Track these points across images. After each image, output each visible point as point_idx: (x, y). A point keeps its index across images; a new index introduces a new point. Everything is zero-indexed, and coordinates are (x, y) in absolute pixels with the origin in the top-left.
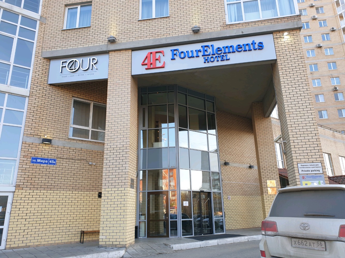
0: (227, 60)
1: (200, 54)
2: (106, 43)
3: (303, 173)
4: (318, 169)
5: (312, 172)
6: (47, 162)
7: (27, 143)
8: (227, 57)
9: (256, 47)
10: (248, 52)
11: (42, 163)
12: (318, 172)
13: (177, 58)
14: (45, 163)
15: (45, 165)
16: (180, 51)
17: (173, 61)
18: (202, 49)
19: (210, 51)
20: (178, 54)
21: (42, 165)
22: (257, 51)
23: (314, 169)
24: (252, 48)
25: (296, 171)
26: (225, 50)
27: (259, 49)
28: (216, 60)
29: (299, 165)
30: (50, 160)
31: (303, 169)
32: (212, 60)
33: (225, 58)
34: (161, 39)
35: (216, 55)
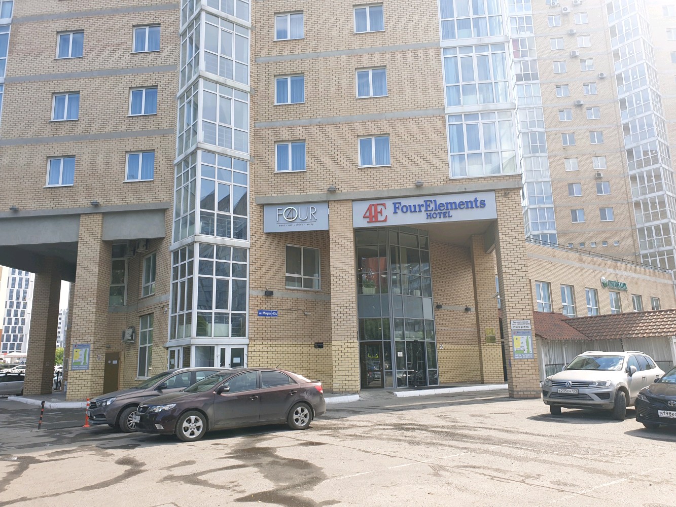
0: (449, 217)
1: (423, 209)
2: (326, 192)
3: (515, 329)
4: (527, 325)
5: (523, 328)
6: (270, 314)
7: (253, 296)
8: (449, 214)
9: (479, 204)
10: (470, 210)
11: (266, 315)
12: (527, 328)
13: (399, 212)
14: (269, 315)
15: (269, 317)
16: (402, 205)
17: (396, 214)
18: (424, 203)
19: (432, 206)
20: (400, 208)
21: (267, 317)
22: (479, 209)
23: (524, 325)
24: (474, 206)
25: (509, 327)
26: (447, 207)
27: (481, 207)
28: (438, 216)
29: (512, 322)
30: (273, 312)
31: (515, 326)
32: (435, 216)
33: (447, 214)
34: (383, 191)
35: (439, 211)
